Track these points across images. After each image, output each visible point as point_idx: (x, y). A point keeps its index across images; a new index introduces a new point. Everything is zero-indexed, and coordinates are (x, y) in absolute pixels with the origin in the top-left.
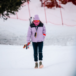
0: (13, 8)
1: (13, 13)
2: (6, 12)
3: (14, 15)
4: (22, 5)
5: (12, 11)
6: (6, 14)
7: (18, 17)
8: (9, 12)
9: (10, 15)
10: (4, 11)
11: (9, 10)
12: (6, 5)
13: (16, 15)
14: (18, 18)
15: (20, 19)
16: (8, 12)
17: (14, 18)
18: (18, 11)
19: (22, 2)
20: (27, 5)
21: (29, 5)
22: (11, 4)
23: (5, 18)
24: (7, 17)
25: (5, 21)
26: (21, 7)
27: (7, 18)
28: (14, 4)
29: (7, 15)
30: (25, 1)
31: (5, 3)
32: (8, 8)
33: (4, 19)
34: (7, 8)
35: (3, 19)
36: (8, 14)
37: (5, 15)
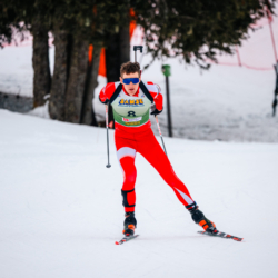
0: (225, 35)
1: (228, 50)
2: (205, 48)
3: (229, 56)
4: (252, 26)
5: (225, 45)
6: (206, 54)
7: (242, 62)
8: (216, 46)
9: (217, 57)
10: (202, 44)
11: (216, 42)
12: (206, 28)
13: (235, 56)
14: (240, 65)
15: (248, 67)
16: (212, 46)
17: (230, 64)
18: (239, 43)
19: (253, 16)
20: (266, 27)
21: (273, 25)
22: (220, 23)
23: (205, 65)
24: (209, 61)
25: (205, 72)
26: (250, 31)
27: (209, 66)
28: (229, 24)
29: (210, 55)
30: (262, 14)
31: (203, 22)
32: (213, 35)
33: (202, 67)
34: (210, 35)
35: (197, 67)
36: (213, 53)
37: (204, 57)
